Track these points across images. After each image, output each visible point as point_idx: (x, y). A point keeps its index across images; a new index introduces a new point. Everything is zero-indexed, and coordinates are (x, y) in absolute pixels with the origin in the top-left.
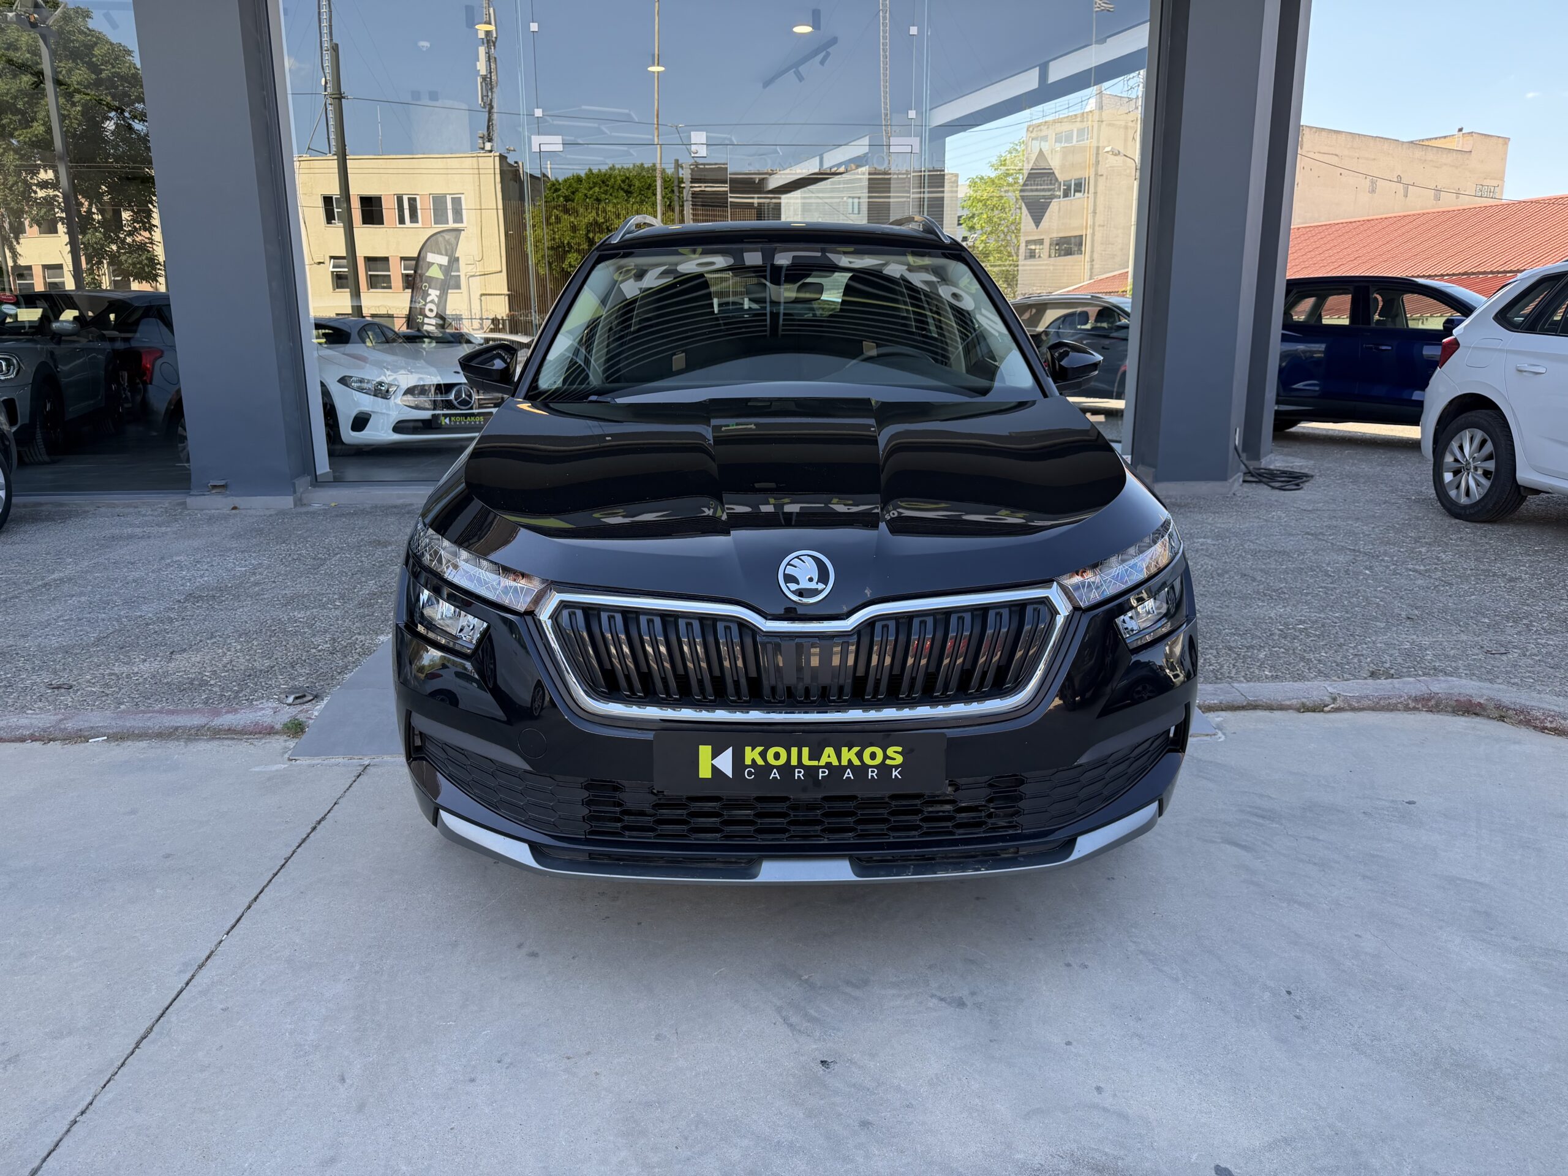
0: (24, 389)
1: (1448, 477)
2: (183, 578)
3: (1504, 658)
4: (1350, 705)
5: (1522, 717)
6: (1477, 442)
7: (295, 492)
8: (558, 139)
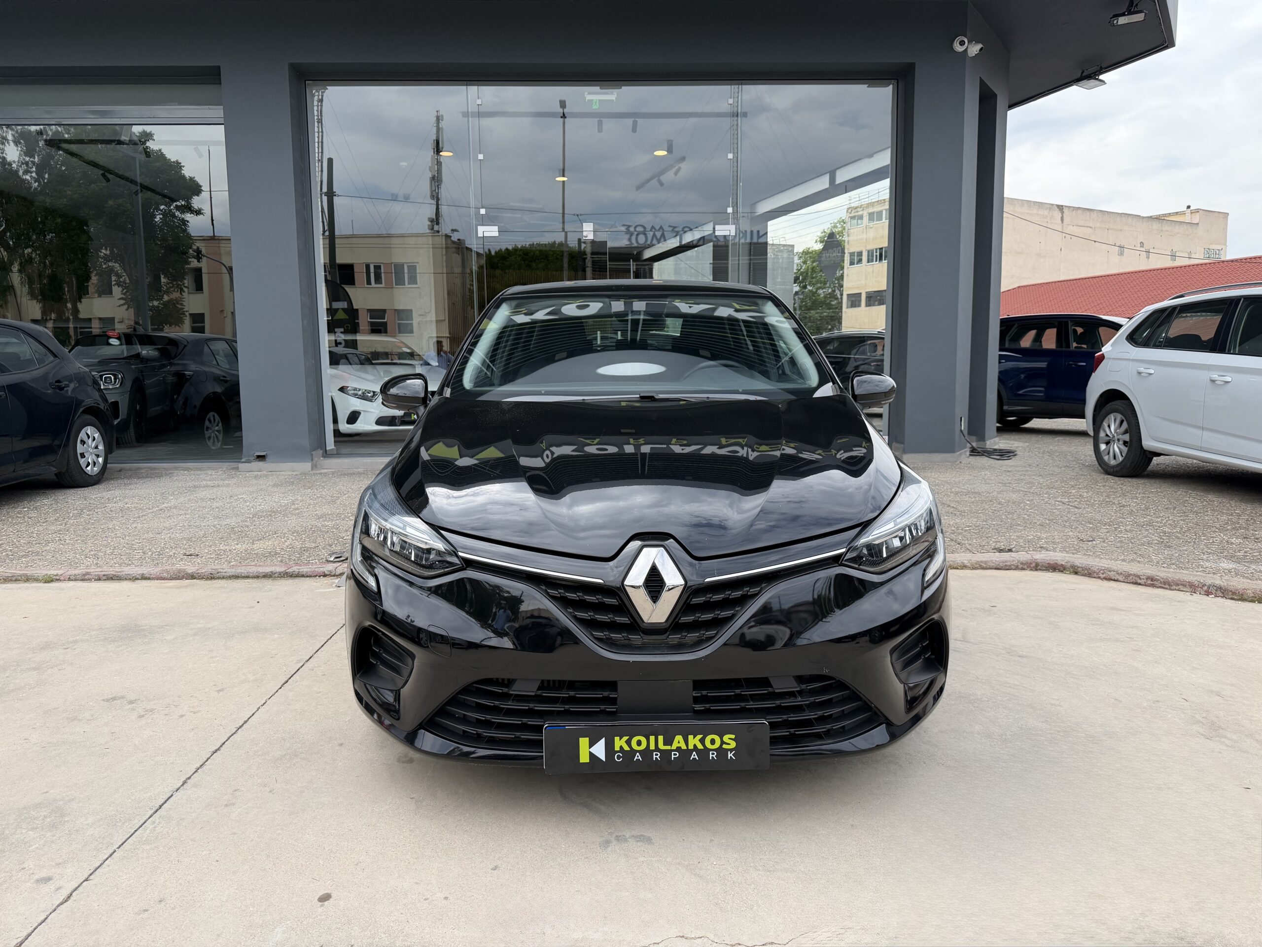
0: (123, 396)
1: (1103, 447)
2: (248, 506)
3: (1090, 543)
4: (980, 566)
5: (1086, 572)
6: (1118, 422)
7: (312, 460)
8: (496, 228)
